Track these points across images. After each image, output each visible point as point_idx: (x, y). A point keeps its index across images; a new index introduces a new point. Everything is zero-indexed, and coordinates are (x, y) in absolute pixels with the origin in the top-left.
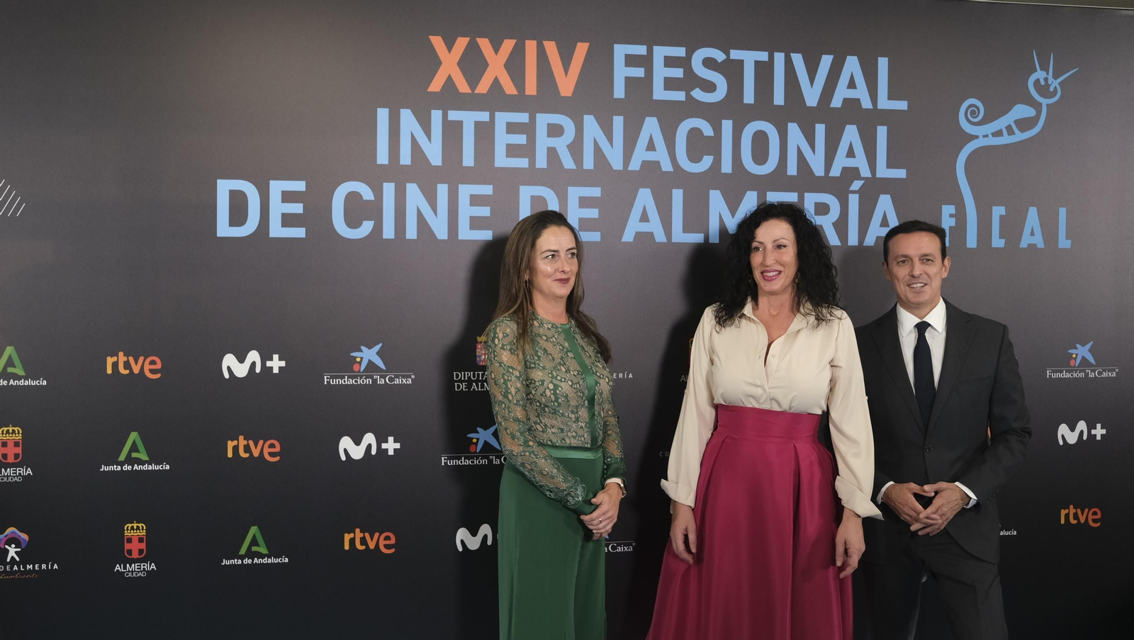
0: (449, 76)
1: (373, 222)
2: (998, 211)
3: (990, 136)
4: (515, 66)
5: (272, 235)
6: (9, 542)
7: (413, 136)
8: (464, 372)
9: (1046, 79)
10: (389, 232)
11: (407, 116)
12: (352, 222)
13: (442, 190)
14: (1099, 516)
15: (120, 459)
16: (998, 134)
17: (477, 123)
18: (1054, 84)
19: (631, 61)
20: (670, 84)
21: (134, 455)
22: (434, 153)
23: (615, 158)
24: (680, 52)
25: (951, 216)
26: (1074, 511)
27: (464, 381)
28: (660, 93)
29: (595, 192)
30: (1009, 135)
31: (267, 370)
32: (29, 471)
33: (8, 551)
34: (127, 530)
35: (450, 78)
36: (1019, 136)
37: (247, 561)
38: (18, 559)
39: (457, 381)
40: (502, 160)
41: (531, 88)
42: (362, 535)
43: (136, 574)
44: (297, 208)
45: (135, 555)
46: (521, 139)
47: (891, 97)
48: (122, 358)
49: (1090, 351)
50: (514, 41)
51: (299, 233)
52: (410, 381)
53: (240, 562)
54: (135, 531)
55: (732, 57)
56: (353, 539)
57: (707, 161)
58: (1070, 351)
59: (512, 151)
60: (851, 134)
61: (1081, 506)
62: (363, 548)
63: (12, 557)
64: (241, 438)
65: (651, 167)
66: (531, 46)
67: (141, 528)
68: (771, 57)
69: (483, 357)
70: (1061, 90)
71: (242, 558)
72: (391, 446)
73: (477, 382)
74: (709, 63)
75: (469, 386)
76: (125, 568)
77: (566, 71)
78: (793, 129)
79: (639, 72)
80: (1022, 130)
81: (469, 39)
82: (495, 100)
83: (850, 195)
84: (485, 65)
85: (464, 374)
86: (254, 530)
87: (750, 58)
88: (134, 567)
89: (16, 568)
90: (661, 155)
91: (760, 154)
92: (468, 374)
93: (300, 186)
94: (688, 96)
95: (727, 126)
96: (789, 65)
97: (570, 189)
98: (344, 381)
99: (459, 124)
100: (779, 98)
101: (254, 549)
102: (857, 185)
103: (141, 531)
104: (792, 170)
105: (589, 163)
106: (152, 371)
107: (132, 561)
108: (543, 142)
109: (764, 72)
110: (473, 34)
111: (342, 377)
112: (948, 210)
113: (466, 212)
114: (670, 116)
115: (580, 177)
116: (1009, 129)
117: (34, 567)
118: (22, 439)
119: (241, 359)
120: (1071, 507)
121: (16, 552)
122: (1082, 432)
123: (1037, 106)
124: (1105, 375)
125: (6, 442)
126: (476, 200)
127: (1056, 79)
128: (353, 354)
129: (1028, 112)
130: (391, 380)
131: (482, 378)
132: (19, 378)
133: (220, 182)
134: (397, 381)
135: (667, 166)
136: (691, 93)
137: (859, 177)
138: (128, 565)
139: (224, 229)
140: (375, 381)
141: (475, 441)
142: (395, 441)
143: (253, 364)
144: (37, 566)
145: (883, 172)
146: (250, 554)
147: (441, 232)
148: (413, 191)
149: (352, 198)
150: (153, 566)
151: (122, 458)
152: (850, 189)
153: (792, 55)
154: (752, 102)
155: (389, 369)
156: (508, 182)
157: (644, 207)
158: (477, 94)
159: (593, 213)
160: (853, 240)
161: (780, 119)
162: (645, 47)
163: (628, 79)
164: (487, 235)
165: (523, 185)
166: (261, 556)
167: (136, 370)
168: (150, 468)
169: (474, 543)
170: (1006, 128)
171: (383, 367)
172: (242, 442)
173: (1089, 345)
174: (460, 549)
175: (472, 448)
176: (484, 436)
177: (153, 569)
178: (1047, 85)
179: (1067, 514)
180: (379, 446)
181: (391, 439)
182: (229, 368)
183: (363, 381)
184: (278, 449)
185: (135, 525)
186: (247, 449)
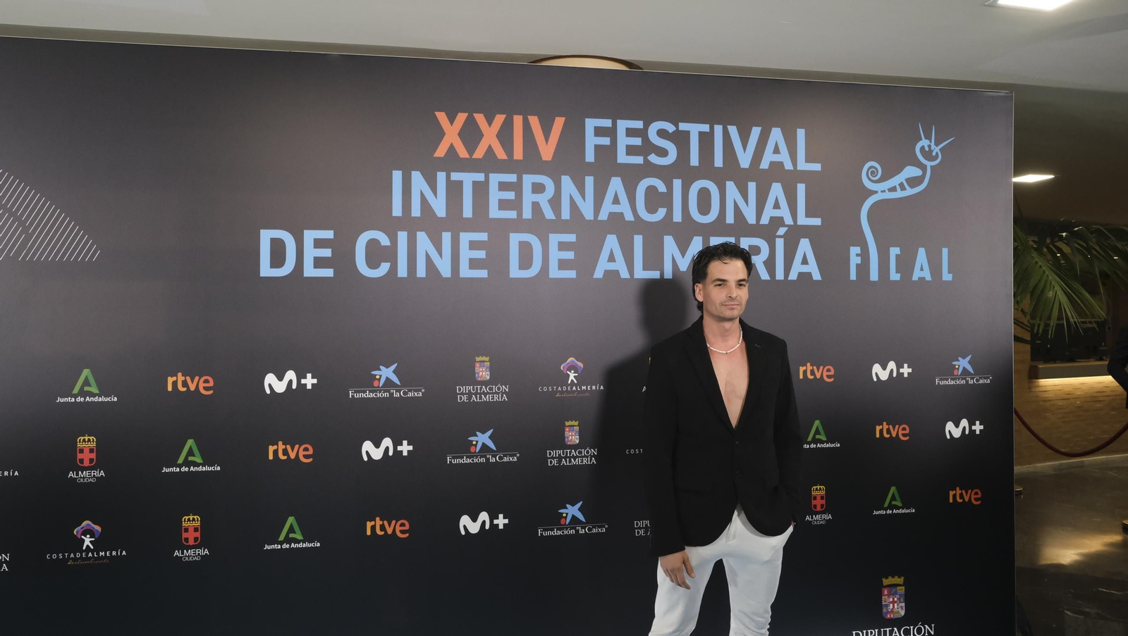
0: (452, 144)
1: (389, 264)
2: (894, 251)
3: (887, 191)
4: (505, 136)
5: (306, 275)
6: (85, 533)
7: (422, 193)
8: (466, 386)
9: (929, 146)
10: (402, 272)
11: (417, 177)
12: (373, 263)
13: (446, 237)
14: (979, 496)
15: (178, 462)
16: (893, 189)
17: (475, 184)
18: (936, 150)
19: (599, 132)
20: (631, 150)
21: (191, 458)
22: (439, 207)
23: (587, 210)
24: (639, 124)
25: (857, 255)
26: (960, 492)
27: (466, 394)
28: (622, 158)
29: (571, 238)
30: (901, 190)
31: (301, 387)
32: (102, 473)
33: (84, 540)
34: (185, 521)
35: (452, 146)
36: (910, 192)
37: (286, 546)
38: (92, 547)
39: (459, 394)
40: (495, 212)
41: (518, 154)
42: (381, 523)
43: (192, 558)
44: (327, 253)
45: (191, 542)
46: (510, 195)
47: (809, 159)
48: (180, 378)
49: (969, 362)
50: (504, 116)
51: (328, 273)
52: (420, 394)
53: (279, 547)
54: (191, 522)
55: (681, 128)
56: (374, 526)
57: (662, 212)
58: (954, 363)
59: (503, 205)
60: (777, 190)
61: (965, 488)
62: (383, 533)
63: (88, 546)
64: (280, 443)
65: (616, 217)
66: (518, 120)
67: (196, 520)
68: (712, 129)
69: (481, 373)
70: (941, 153)
71: (281, 543)
72: (405, 448)
73: (476, 394)
74: (662, 133)
75: (470, 398)
76: (182, 553)
77: (547, 142)
78: (731, 187)
79: (606, 141)
80: (912, 186)
81: (467, 114)
82: (489, 164)
83: (777, 239)
84: (479, 135)
85: (466, 388)
86: (291, 520)
87: (694, 130)
88: (191, 552)
89: (90, 555)
90: (624, 208)
91: (704, 207)
92: (468, 388)
93: (328, 234)
94: (646, 160)
95: (677, 184)
96: (726, 135)
97: (551, 236)
98: (366, 395)
99: (460, 183)
100: (719, 162)
101: (291, 535)
102: (782, 231)
103: (196, 522)
104: (730, 219)
105: (566, 214)
106: (206, 389)
107: (188, 548)
108: (528, 197)
109: (707, 140)
110: (471, 111)
111: (365, 392)
112: (855, 250)
113: (466, 254)
114: (631, 176)
115: (559, 226)
116: (901, 185)
117: (106, 554)
118: (97, 447)
119: (280, 378)
120: (958, 488)
121: (91, 542)
122: (964, 428)
123: (923, 168)
124: (981, 382)
125: (83, 449)
126: (474, 245)
127: (937, 146)
128: (374, 373)
129: (916, 172)
130: (405, 393)
131: (480, 390)
132: (94, 395)
133: (262, 232)
134: (410, 395)
135: (629, 217)
136: (648, 158)
137: (784, 226)
138: (185, 551)
139: (266, 270)
140: (391, 394)
141: (474, 443)
142: (409, 444)
143: (291, 382)
144: (108, 553)
145: (803, 220)
146: (288, 540)
147: (445, 271)
148: (422, 238)
149: (372, 243)
150: (207, 552)
151: (180, 461)
152: (777, 234)
153: (728, 127)
154: (697, 164)
155: (403, 385)
156: (500, 230)
157: (611, 250)
158: (474, 159)
159: (570, 255)
160: (780, 275)
161: (720, 178)
162: (610, 121)
163: (596, 146)
164: (483, 274)
165: (512, 232)
166: (297, 541)
167: (192, 388)
168: (204, 469)
169: (474, 528)
170: (899, 185)
171: (398, 383)
172: (281, 446)
173: (969, 358)
174: (463, 533)
175: (472, 449)
176: (483, 439)
177: (206, 554)
178: (930, 151)
179: (955, 495)
180: (395, 448)
181: (405, 442)
182: (270, 385)
183: (382, 395)
184: (311, 452)
185: (191, 517)
186: (285, 452)
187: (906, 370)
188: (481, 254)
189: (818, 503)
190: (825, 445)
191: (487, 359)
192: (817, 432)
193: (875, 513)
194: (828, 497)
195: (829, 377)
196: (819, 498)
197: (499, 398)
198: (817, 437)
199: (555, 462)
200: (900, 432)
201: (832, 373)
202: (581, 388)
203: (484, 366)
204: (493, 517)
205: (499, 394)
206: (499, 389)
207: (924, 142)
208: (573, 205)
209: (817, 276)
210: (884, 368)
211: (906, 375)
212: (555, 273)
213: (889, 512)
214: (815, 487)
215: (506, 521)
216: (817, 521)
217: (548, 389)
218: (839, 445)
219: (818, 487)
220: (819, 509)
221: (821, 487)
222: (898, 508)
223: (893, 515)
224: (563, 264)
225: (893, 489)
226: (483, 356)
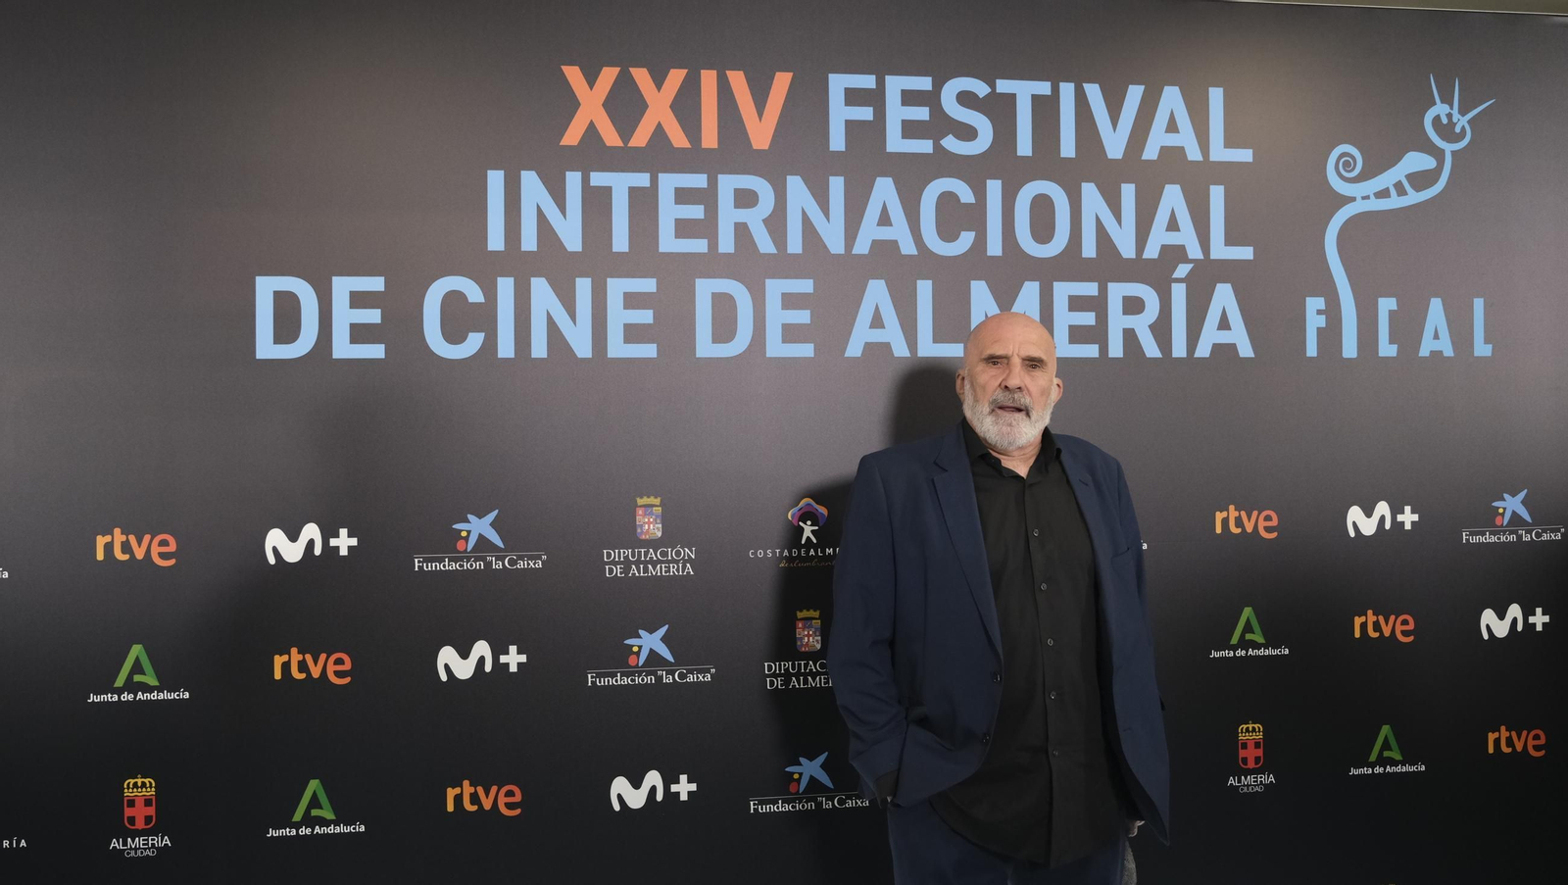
0: (592, 123)
1: (482, 335)
2: (1387, 305)
3: (1372, 197)
4: (686, 106)
5: (336, 355)
7: (539, 209)
8: (619, 549)
9: (1450, 116)
10: (506, 349)
11: (530, 181)
12: (453, 335)
13: (583, 287)
14: (1542, 741)
15: (115, 685)
16: (1383, 194)
17: (632, 190)
18: (1462, 122)
19: (853, 97)
20: (910, 129)
21: (137, 678)
22: (570, 233)
23: (833, 237)
24: (924, 83)
25: (1319, 312)
26: (1508, 734)
27: (619, 563)
28: (895, 143)
29: (805, 286)
30: (1399, 196)
31: (330, 552)
34: (128, 788)
35: (592, 125)
36: (1414, 197)
37: (305, 831)
39: (608, 563)
40: (669, 242)
41: (710, 139)
42: (472, 790)
43: (142, 853)
44: (373, 316)
45: (140, 825)
46: (696, 212)
47: (1230, 143)
48: (119, 537)
49: (1523, 502)
50: (683, 72)
51: (376, 351)
52: (540, 564)
53: (294, 832)
54: (140, 790)
55: (999, 90)
56: (459, 796)
57: (966, 239)
58: (1495, 504)
59: (684, 229)
60: (1173, 198)
61: (1516, 726)
62: (475, 808)
64: (294, 650)
65: (885, 249)
66: (709, 79)
67: (148, 785)
68: (1056, 90)
69: (647, 527)
70: (1471, 128)
71: (297, 826)
73: (638, 563)
74: (966, 99)
75: (626, 570)
76: (125, 844)
77: (760, 115)
78: (1090, 192)
79: (865, 113)
80: (1418, 188)
81: (619, 69)
82: (658, 156)
83: (1174, 285)
84: (646, 106)
85: (619, 553)
86: (314, 785)
87: (1024, 91)
88: (139, 842)
90: (899, 232)
91: (1043, 229)
92: (624, 553)
93: (376, 284)
94: (937, 147)
95: (994, 188)
96: (1082, 102)
97: (769, 283)
98: (444, 566)
99: (608, 191)
100: (1068, 148)
101: (315, 812)
102: (1182, 270)
103: (149, 789)
104: (1089, 250)
105: (795, 244)
106: (163, 556)
107: (135, 834)
108: (728, 216)
109: (1046, 110)
110: (625, 63)
111: (441, 560)
112: (1314, 304)
113: (618, 316)
114: (911, 175)
115: (782, 264)
116: (1400, 189)
119: (293, 537)
120: (1503, 728)
122: (1515, 620)
123: (1438, 154)
124: (1545, 537)
126: (632, 301)
127: (1463, 116)
128: (456, 526)
129: (1426, 162)
130: (512, 562)
131: (646, 556)
133: (259, 279)
134: (521, 565)
135: (908, 248)
136: (941, 142)
137: (1187, 261)
138: (129, 839)
139: (266, 348)
140: (488, 565)
141: (635, 649)
142: (519, 652)
143: (311, 543)
145: (1220, 251)
146: (309, 820)
147: (582, 347)
148: (540, 288)
149: (453, 300)
150: (167, 841)
151: (120, 682)
152: (1175, 276)
153: (1084, 85)
154: (1029, 153)
155: (509, 548)
156: (679, 274)
157: (877, 305)
158: (630, 147)
159: (803, 317)
160: (1179, 350)
161: (1070, 177)
162: (873, 77)
163: (848, 122)
164: (648, 351)
165: (700, 278)
166: (324, 823)
167: (140, 554)
168: (161, 696)
169: (636, 799)
170: (1395, 185)
171: (500, 544)
172: (295, 656)
173: (1522, 495)
174: (617, 807)
175: (632, 660)
176: (650, 642)
177: (166, 845)
178: (1451, 124)
179: (1498, 739)
180: (496, 659)
181: (513, 649)
182: (275, 550)
183: (471, 566)
184: (347, 666)
185: (139, 781)
186: (303, 667)
187: (1408, 518)
188: (645, 317)
189: (1251, 754)
190: (1261, 652)
191: (657, 501)
192: (1248, 628)
193: (1354, 772)
194: (1268, 743)
195: (1268, 529)
196: (1251, 746)
197: (678, 570)
198: (1248, 636)
199: (778, 683)
200: (1399, 627)
201: (1274, 522)
202: (823, 552)
203: (651, 514)
204: (669, 779)
205: (678, 562)
206: (678, 553)
207: (1440, 109)
208: (808, 227)
209: (1246, 350)
210: (1369, 514)
211: (1408, 527)
212: (776, 348)
213: (1379, 770)
214: (1245, 726)
215: (693, 787)
216: (1248, 786)
217: (765, 553)
218: (1287, 652)
219: (1250, 726)
220: (1251, 765)
221: (1256, 726)
222: (1394, 763)
223: (1385, 775)
224: (791, 333)
225: (1386, 730)
226: (648, 497)
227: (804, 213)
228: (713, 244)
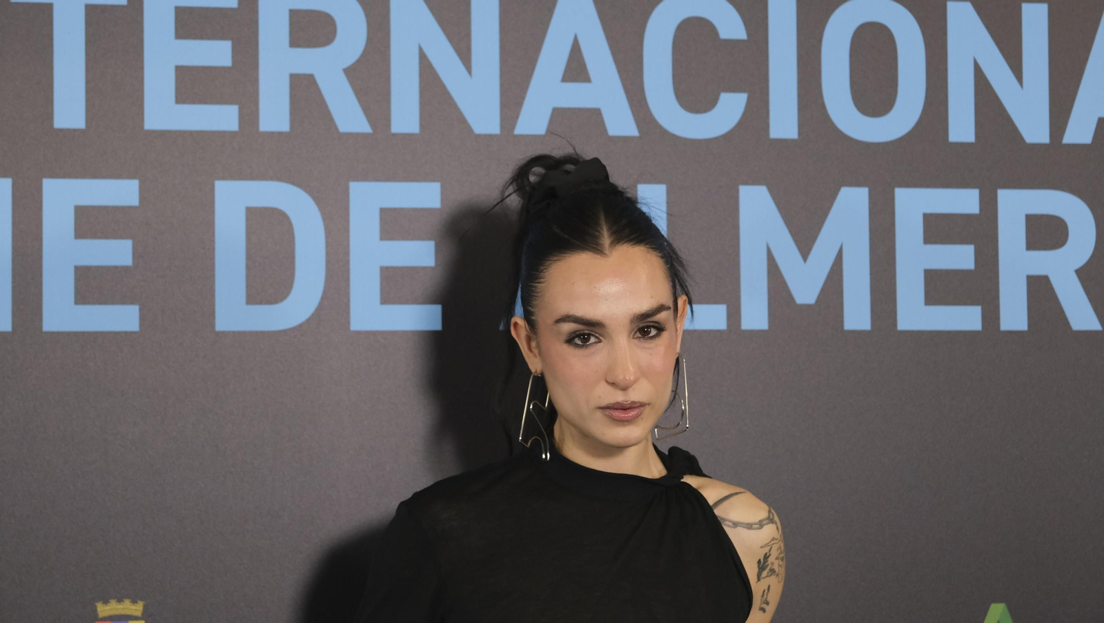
17: (95, 13)
23: (478, 102)
29: (423, 194)
40: (163, 111)
46: (216, 53)
57: (731, 108)
59: (193, 85)
65: (576, 124)
90: (604, 94)
91: (874, 88)
97: (357, 189)
105: (406, 116)
108: (278, 61)
113: (64, 253)
115: (383, 155)
126: (91, 222)
156: (183, 171)
164: (123, 318)
165: (223, 178)
188: (117, 252)
191: (138, 609)
208: (431, 84)
212: (369, 313)
224: (397, 286)
226: (120, 601)
227: (423, 57)
228: (249, 116)
